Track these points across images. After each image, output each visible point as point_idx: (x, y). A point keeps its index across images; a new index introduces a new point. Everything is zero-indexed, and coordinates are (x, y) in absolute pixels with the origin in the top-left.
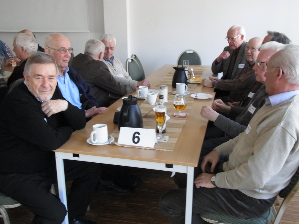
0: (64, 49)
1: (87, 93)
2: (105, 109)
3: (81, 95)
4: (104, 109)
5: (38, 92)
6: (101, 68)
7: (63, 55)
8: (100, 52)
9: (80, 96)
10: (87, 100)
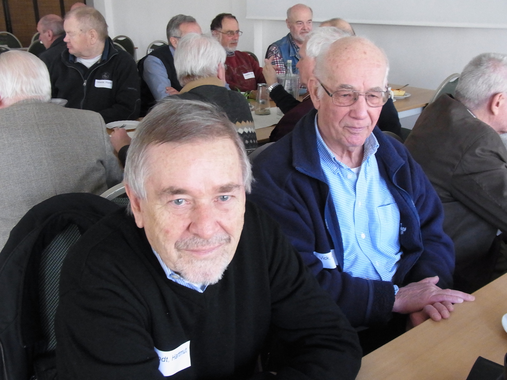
0: (351, 92)
1: (426, 225)
2: (461, 301)
3: (404, 229)
4: (459, 297)
5: (174, 254)
6: (478, 151)
7: (346, 110)
8: (493, 91)
9: (400, 231)
10: (417, 249)
